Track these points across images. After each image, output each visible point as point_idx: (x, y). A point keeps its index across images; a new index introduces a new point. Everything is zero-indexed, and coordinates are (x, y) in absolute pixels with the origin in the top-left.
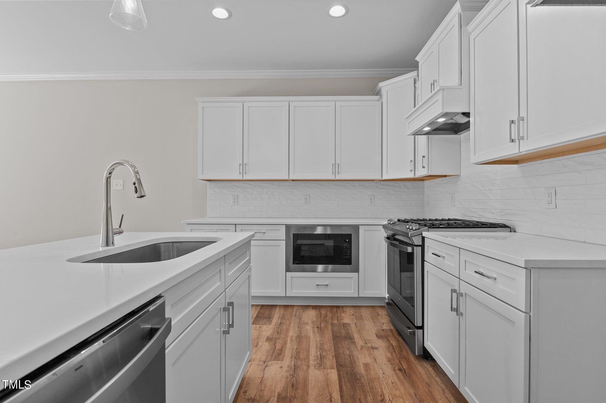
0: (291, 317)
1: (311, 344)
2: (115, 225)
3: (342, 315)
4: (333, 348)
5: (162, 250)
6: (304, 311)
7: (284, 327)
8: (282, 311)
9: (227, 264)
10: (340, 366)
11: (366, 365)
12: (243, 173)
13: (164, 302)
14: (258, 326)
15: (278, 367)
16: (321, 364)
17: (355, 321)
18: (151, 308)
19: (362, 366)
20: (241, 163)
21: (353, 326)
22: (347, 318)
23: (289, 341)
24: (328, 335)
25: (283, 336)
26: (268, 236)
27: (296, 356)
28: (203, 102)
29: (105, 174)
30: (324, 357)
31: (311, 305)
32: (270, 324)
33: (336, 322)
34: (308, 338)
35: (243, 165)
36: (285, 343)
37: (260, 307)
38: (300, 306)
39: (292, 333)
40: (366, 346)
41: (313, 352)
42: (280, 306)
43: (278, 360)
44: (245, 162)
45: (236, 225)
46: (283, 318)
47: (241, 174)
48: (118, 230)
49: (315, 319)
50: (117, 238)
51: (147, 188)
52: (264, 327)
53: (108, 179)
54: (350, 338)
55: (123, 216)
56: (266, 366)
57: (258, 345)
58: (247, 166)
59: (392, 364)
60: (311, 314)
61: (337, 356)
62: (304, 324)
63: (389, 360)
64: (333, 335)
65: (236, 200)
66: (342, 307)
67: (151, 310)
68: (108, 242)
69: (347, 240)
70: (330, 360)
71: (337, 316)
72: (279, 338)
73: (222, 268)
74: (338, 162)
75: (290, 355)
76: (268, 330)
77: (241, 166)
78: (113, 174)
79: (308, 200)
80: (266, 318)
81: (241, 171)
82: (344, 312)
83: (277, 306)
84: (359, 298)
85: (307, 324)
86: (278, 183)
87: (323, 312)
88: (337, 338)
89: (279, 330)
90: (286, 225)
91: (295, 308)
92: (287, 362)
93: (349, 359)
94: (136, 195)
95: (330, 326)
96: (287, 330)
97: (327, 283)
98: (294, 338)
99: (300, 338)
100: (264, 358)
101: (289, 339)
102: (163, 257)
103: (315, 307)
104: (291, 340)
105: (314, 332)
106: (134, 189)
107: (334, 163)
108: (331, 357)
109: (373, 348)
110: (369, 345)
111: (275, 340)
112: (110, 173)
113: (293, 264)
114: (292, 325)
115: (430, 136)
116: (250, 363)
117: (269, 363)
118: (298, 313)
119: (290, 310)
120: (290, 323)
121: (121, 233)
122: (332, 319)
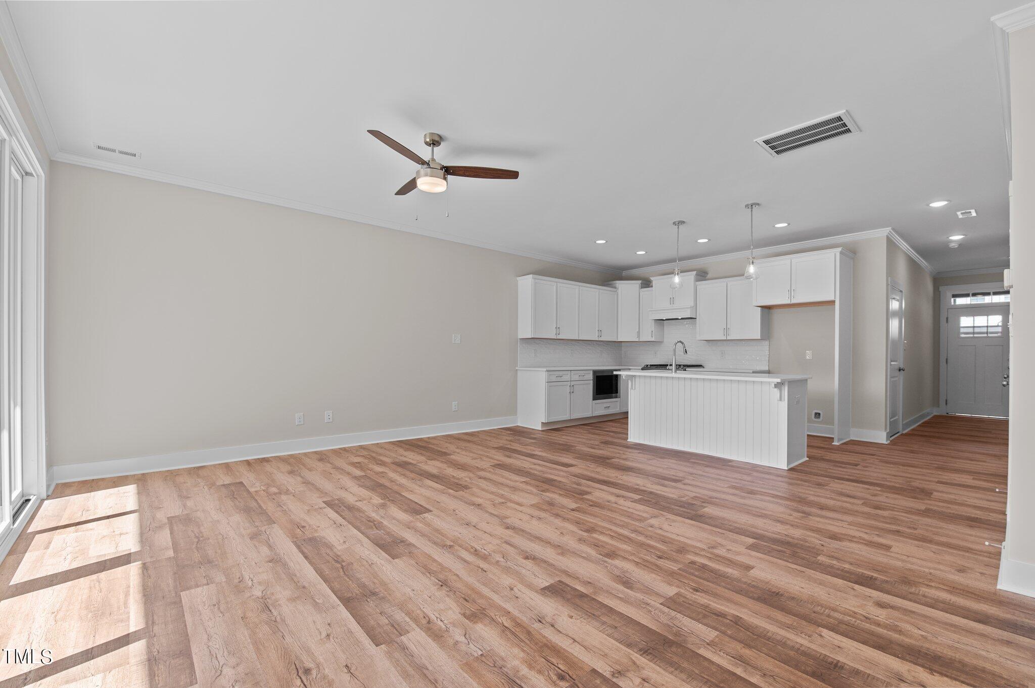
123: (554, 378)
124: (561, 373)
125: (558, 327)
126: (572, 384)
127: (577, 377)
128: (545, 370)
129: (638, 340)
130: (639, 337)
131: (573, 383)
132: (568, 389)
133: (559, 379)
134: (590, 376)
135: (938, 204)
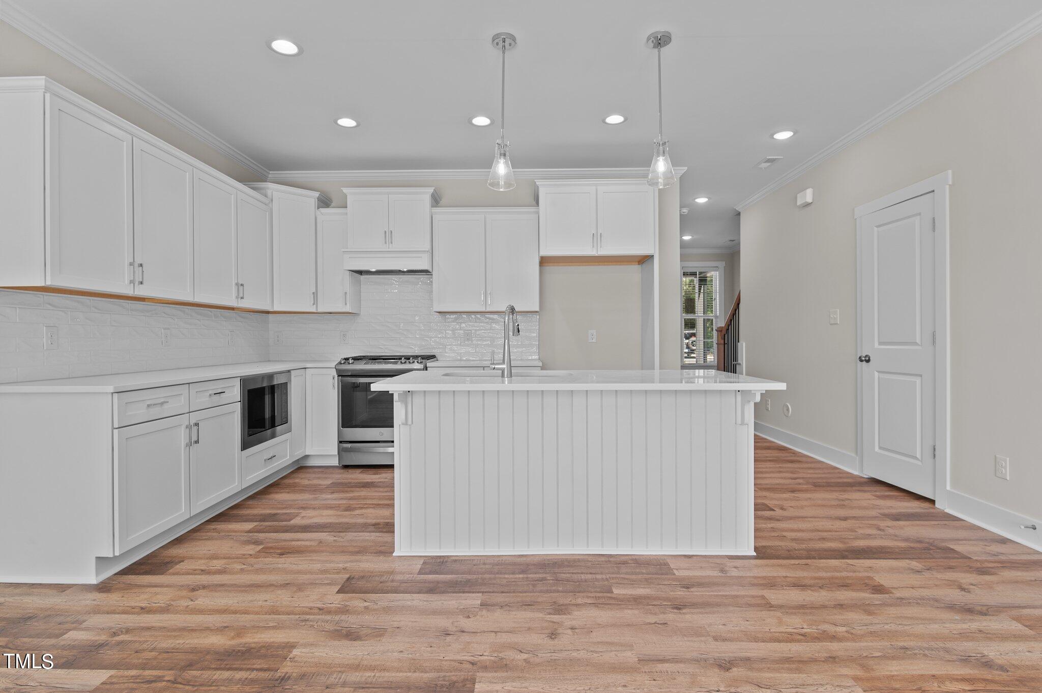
123: (139, 412)
124: (161, 394)
125: (138, 261)
126: (193, 422)
127: (204, 400)
128: (111, 389)
129: (314, 310)
130: (315, 302)
131: (194, 417)
132: (182, 437)
133: (156, 412)
134: (235, 393)
135: (783, 136)
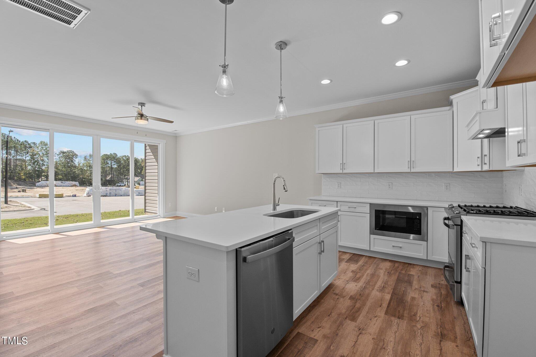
0: (371, 263)
1: (380, 280)
2: (277, 202)
3: (411, 269)
4: (394, 285)
5: (295, 214)
6: (382, 262)
7: (365, 268)
8: (367, 259)
9: (321, 223)
10: (394, 294)
11: (413, 299)
12: (343, 169)
13: (292, 232)
14: (349, 264)
15: (354, 285)
16: (382, 289)
17: (419, 274)
18: (290, 232)
19: (410, 297)
20: (342, 163)
21: (416, 277)
22: (413, 272)
23: (365, 275)
24: (394, 278)
25: (362, 272)
26: (358, 210)
27: (368, 283)
28: (319, 127)
29: (273, 182)
30: (386, 287)
31: (389, 260)
32: (356, 265)
33: (404, 272)
34: (379, 276)
35: (343, 164)
36: (363, 276)
37: (352, 255)
38: (381, 258)
39: (369, 272)
40: (419, 289)
41: (379, 283)
42: (366, 256)
43: (356, 282)
44: (344, 162)
45: (337, 202)
46: (366, 263)
47: (342, 170)
48: (278, 204)
49: (388, 268)
50: (277, 207)
51: (288, 187)
52: (352, 265)
53: (274, 183)
54: (410, 283)
55: (279, 198)
56: (348, 283)
57: (346, 273)
58: (345, 165)
59: (433, 302)
60: (388, 264)
61: (394, 289)
62: (379, 268)
63: (433, 300)
64: (398, 278)
65: (340, 185)
66: (414, 265)
67: (289, 232)
68: (274, 209)
69: (418, 217)
70: (389, 289)
71: (407, 270)
72: (360, 272)
73: (318, 224)
74: (413, 159)
75: (364, 281)
76: (354, 267)
77: (342, 165)
78: (276, 181)
79: (391, 186)
80: (355, 261)
81: (342, 168)
82: (413, 268)
83: (364, 255)
84: (427, 260)
85: (381, 269)
86: (368, 175)
87: (396, 265)
88: (399, 280)
89: (361, 268)
90: (370, 203)
91: (376, 260)
92: (361, 284)
93: (403, 292)
94: (284, 191)
95: (398, 273)
96: (367, 270)
97: (401, 246)
98: (369, 274)
99: (373, 275)
100: (347, 279)
101: (366, 274)
102: (295, 216)
103: (390, 261)
104: (367, 275)
105: (384, 274)
106: (283, 188)
107: (409, 160)
108: (390, 289)
109: (424, 291)
110: (422, 289)
111: (357, 273)
112: (275, 181)
113: (375, 230)
114: (371, 268)
115: (491, 139)
116: (339, 280)
117: (350, 282)
118: (378, 262)
119: (372, 260)
120: (370, 266)
121: (279, 205)
122: (402, 270)
